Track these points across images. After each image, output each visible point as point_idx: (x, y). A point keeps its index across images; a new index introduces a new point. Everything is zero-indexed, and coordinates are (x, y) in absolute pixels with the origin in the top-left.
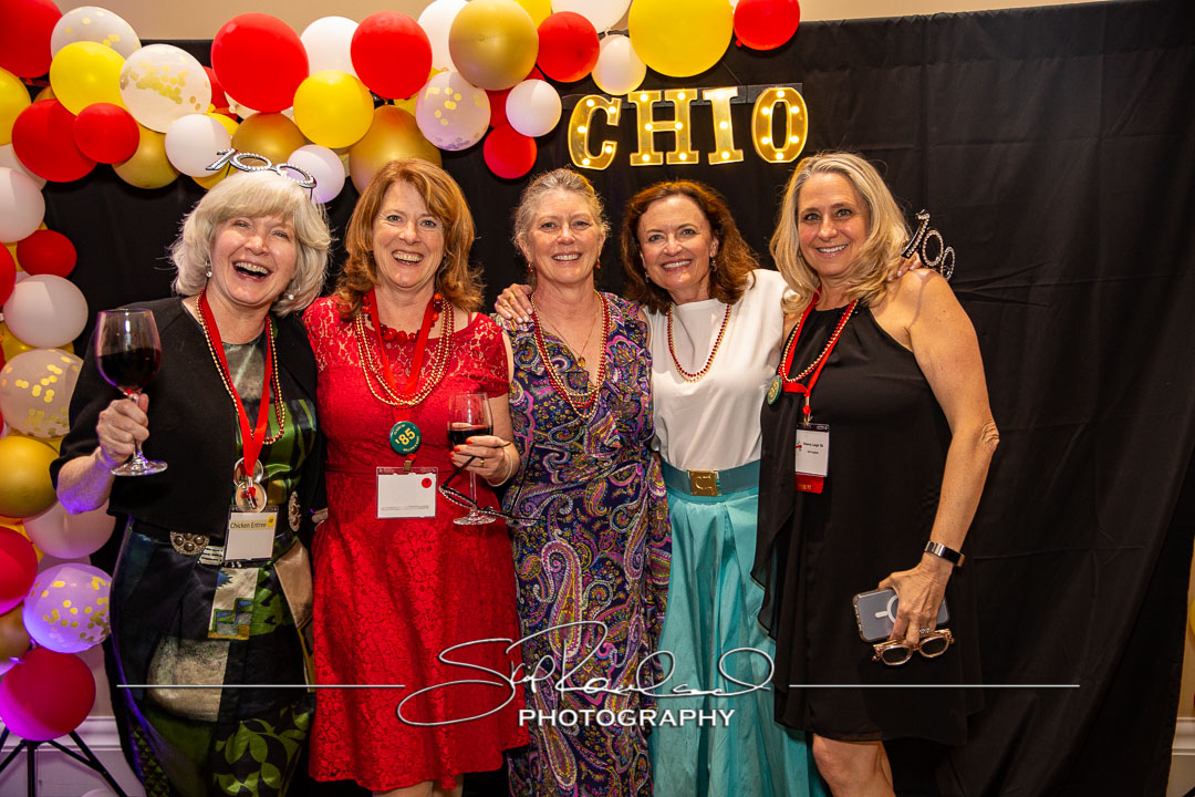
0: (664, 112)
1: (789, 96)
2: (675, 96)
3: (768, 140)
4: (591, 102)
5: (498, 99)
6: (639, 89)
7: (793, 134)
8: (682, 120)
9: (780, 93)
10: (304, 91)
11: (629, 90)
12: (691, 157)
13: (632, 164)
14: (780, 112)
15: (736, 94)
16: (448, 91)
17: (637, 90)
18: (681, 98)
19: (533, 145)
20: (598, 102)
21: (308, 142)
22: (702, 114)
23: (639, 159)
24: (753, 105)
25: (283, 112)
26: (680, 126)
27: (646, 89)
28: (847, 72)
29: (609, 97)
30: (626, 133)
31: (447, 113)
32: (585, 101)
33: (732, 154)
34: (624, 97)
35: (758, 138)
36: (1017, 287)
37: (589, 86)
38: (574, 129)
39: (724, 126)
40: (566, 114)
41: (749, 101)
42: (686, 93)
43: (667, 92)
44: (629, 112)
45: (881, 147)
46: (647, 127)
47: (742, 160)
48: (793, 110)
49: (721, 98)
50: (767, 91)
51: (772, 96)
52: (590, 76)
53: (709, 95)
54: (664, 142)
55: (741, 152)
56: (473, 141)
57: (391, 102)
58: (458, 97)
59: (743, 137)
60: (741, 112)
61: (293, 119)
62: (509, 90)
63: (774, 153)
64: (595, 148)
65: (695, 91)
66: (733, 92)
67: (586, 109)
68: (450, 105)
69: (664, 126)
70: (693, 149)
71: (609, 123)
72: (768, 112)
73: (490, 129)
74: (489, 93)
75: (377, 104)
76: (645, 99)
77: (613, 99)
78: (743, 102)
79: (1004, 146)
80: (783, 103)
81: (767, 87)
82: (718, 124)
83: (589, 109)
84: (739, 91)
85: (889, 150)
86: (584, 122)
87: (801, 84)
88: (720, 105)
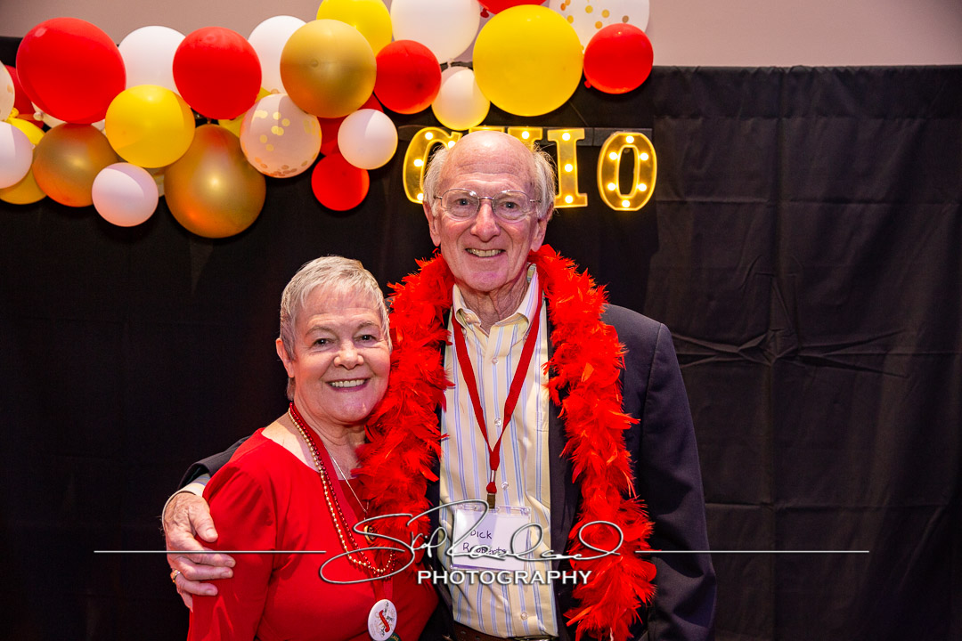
1: (639, 142)
2: (519, 134)
3: (613, 186)
4: (429, 135)
5: (330, 127)
6: (482, 124)
7: (640, 181)
9: (629, 138)
10: (119, 104)
11: (472, 124)
14: (628, 158)
15: (582, 137)
16: (276, 116)
18: (525, 135)
19: (366, 179)
20: (437, 135)
21: (119, 159)
24: (599, 148)
25: (93, 124)
27: (489, 124)
28: (700, 121)
29: (449, 131)
31: (273, 139)
32: (424, 133)
33: (576, 198)
35: (604, 184)
36: (871, 355)
37: (429, 119)
38: (410, 161)
39: (568, 169)
40: (403, 145)
41: (595, 144)
42: (531, 132)
43: (509, 129)
45: (731, 200)
47: (586, 205)
48: (642, 157)
49: (567, 137)
50: (615, 136)
51: (619, 142)
52: (430, 109)
53: (553, 135)
55: (585, 196)
56: (301, 169)
57: (216, 122)
58: (286, 123)
59: (587, 180)
60: (588, 155)
61: (104, 132)
62: (343, 119)
63: (619, 199)
65: (540, 130)
66: (580, 133)
67: (423, 142)
68: (276, 130)
72: (615, 157)
73: (321, 156)
74: (322, 121)
75: (199, 123)
77: (453, 133)
78: (590, 144)
79: (862, 206)
80: (631, 149)
81: (615, 131)
82: (562, 166)
83: (428, 141)
84: (586, 133)
85: (740, 204)
86: (421, 155)
87: (651, 130)
88: (565, 146)
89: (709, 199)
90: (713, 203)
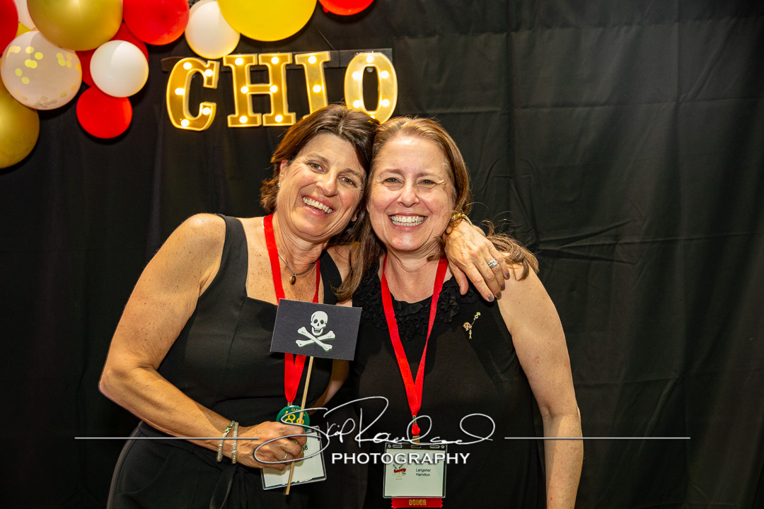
0: (259, 75)
1: (379, 61)
2: (269, 60)
3: (359, 103)
4: (187, 65)
5: (85, 59)
6: (234, 53)
7: (384, 97)
8: (277, 82)
9: (371, 58)
11: (225, 53)
12: (287, 119)
13: (230, 125)
14: (370, 75)
15: (328, 59)
16: (29, 50)
17: (232, 53)
18: (275, 60)
19: (128, 104)
20: (195, 65)
22: (296, 76)
23: (236, 121)
24: (346, 68)
26: (275, 89)
27: (243, 53)
28: (436, 39)
29: (206, 60)
30: (223, 95)
31: (28, 72)
32: (182, 64)
34: (220, 60)
35: (350, 102)
36: (603, 245)
37: (182, 48)
38: (173, 89)
39: (317, 90)
41: (341, 66)
42: (280, 57)
43: (260, 56)
44: (225, 74)
45: (469, 110)
46: (244, 89)
48: (383, 75)
49: (314, 61)
50: (358, 56)
51: (362, 61)
53: (299, 59)
54: (261, 104)
58: (38, 56)
60: (335, 75)
64: (194, 111)
65: (288, 55)
66: (326, 56)
67: (184, 72)
68: (31, 64)
69: (260, 89)
70: (290, 111)
71: (205, 85)
73: (82, 88)
76: (241, 62)
77: (209, 62)
78: (338, 66)
79: (587, 109)
80: (374, 69)
81: (359, 52)
82: (311, 88)
83: (187, 71)
84: (331, 55)
85: (477, 113)
86: (181, 85)
87: (391, 49)
88: (312, 68)
89: (449, 111)
90: (453, 114)
